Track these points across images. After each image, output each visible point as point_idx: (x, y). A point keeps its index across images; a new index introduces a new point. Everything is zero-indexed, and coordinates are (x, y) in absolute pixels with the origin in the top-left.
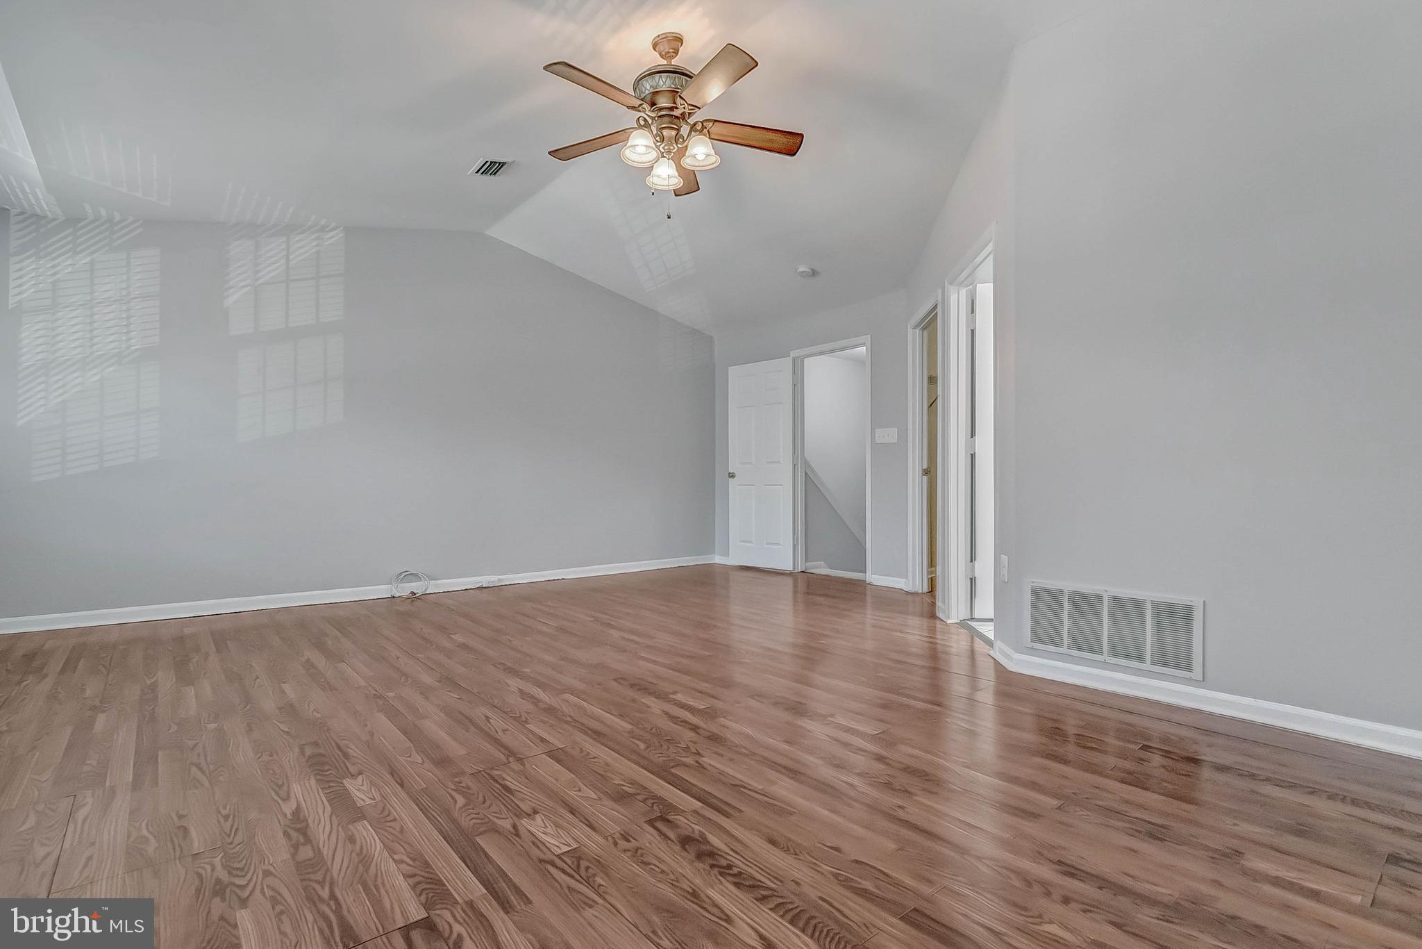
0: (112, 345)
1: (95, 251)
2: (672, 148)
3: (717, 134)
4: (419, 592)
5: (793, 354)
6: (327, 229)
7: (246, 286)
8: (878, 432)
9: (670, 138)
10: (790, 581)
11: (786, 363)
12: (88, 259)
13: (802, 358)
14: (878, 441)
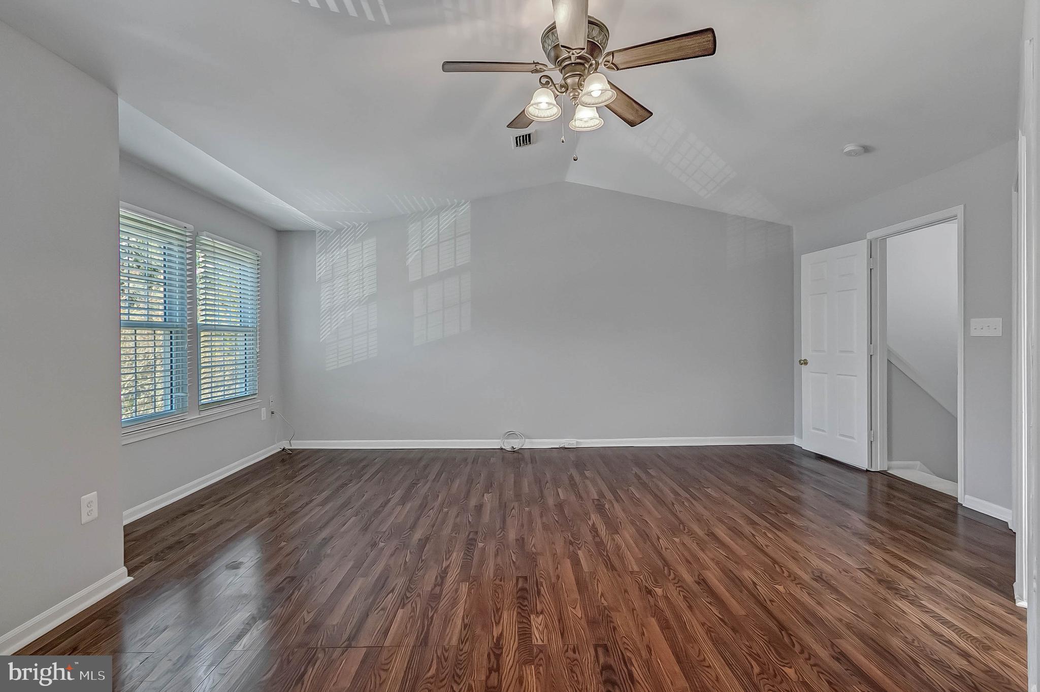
0: (357, 295)
1: (348, 245)
2: (577, 94)
3: (621, 64)
4: (517, 447)
5: (870, 236)
6: (460, 204)
7: (417, 251)
8: (974, 322)
9: (573, 85)
10: (863, 480)
11: (862, 246)
12: (345, 250)
13: (884, 240)
14: (974, 333)
